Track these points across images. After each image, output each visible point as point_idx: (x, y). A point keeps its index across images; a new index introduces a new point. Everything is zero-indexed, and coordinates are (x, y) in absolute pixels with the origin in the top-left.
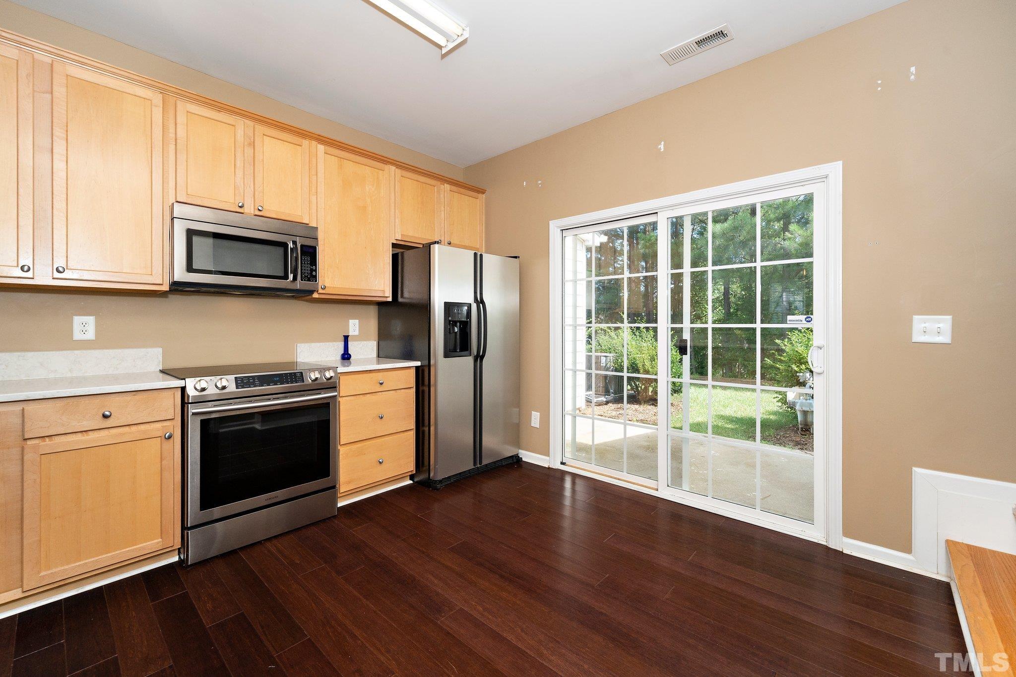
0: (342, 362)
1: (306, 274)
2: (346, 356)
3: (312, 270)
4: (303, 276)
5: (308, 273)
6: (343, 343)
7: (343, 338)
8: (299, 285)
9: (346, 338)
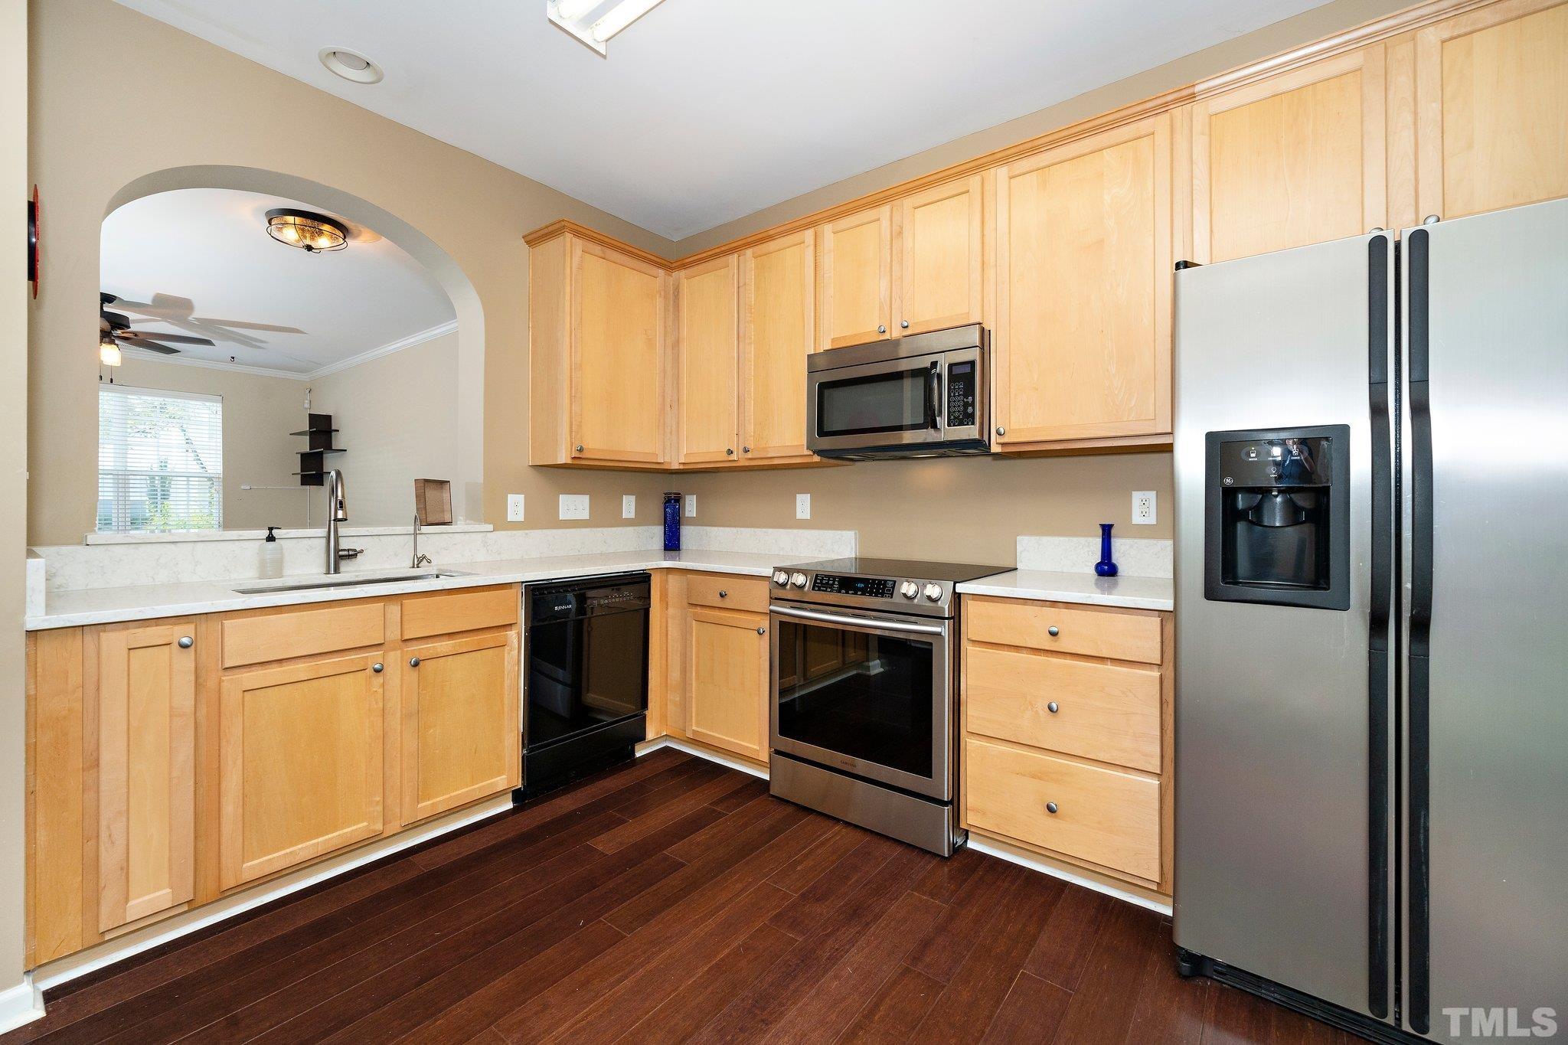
0: (1097, 580)
1: (957, 414)
2: (1107, 569)
3: (966, 405)
4: (952, 417)
5: (959, 411)
6: (1099, 540)
7: (1100, 531)
8: (947, 432)
9: (1107, 531)
